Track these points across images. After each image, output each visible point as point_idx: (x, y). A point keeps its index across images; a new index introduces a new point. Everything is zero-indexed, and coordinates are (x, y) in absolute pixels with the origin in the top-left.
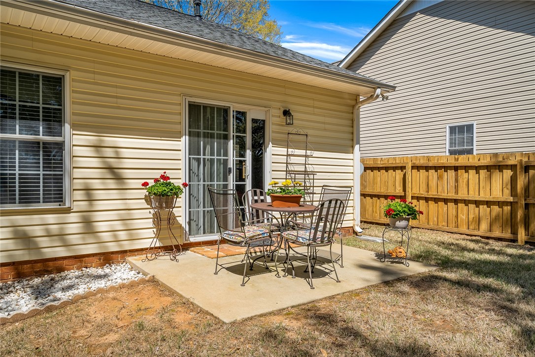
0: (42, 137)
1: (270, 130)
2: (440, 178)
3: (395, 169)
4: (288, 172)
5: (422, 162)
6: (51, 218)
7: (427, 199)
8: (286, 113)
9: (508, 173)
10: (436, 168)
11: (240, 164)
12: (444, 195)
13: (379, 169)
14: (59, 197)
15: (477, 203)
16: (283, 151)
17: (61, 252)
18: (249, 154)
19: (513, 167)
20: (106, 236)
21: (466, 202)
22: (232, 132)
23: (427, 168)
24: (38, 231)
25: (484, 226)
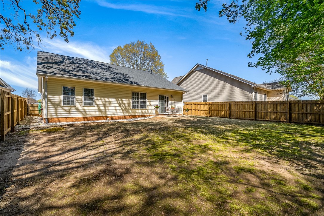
0: (144, 101)
1: (169, 99)
2: (198, 106)
3: (190, 104)
4: (172, 105)
5: (195, 103)
6: (145, 110)
7: (196, 110)
8: (172, 96)
9: (207, 105)
10: (197, 104)
11: (165, 104)
12: (199, 109)
13: (187, 104)
14: (145, 108)
15: (203, 110)
16: (171, 102)
17: (146, 114)
18: (166, 102)
19: (208, 104)
20: (150, 113)
21: (202, 110)
22: (164, 99)
23: (196, 104)
24: (143, 112)
25: (204, 114)
